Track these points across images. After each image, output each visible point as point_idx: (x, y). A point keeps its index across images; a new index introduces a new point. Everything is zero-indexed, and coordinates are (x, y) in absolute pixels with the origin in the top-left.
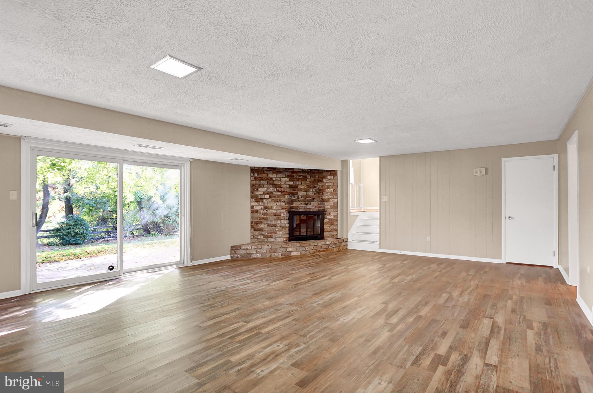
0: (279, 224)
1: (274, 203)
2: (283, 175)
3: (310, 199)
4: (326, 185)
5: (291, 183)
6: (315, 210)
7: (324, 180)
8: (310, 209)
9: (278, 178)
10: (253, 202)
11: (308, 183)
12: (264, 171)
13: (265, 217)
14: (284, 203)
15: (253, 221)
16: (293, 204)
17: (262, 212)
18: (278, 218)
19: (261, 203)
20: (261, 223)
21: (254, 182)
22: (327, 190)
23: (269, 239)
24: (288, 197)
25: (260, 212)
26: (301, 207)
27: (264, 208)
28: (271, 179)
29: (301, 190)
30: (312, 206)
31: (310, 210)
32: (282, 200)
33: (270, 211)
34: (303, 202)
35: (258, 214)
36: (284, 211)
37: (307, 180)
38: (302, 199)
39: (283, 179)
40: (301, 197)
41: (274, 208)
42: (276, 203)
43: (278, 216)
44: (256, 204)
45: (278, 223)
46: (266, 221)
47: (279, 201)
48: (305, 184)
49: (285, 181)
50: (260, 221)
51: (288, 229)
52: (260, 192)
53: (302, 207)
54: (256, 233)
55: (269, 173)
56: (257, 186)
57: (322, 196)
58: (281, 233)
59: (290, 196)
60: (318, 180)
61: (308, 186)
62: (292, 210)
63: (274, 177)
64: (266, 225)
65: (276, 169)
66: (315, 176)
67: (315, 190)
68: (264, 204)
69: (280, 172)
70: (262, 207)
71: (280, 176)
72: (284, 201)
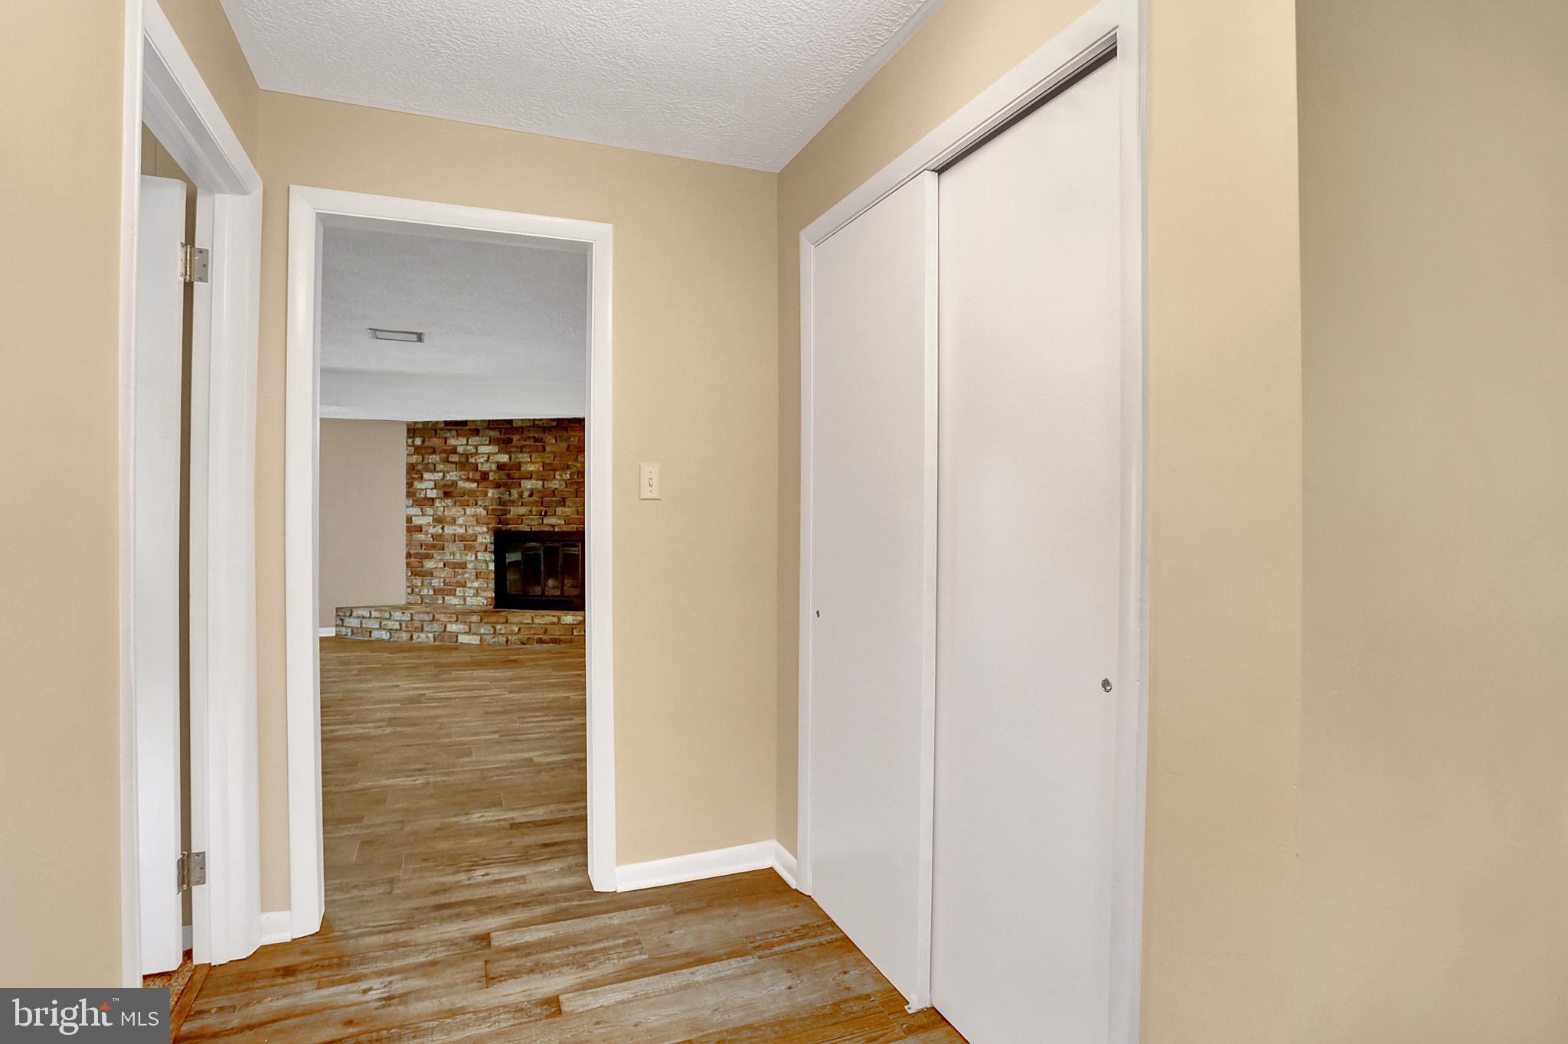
0: (471, 562)
1: (459, 509)
2: (484, 438)
3: (553, 499)
5: (504, 458)
6: (566, 528)
8: (553, 526)
9: (469, 448)
10: (409, 507)
11: (549, 458)
12: (438, 431)
13: (438, 544)
14: (484, 509)
15: (412, 552)
16: (505, 512)
17: (430, 531)
18: (468, 548)
19: (429, 511)
20: (430, 557)
21: (414, 459)
23: (446, 598)
24: (493, 494)
25: (427, 531)
26: (528, 522)
27: (436, 523)
28: (454, 451)
29: (530, 476)
30: (560, 519)
31: (552, 529)
32: (479, 503)
33: (449, 530)
34: (534, 509)
35: (421, 537)
36: (485, 529)
37: (544, 450)
38: (534, 498)
39: (482, 449)
40: (528, 493)
41: (460, 521)
42: (464, 509)
43: (467, 542)
44: (417, 511)
45: (469, 559)
46: (439, 554)
47: (470, 504)
48: (540, 460)
49: (489, 455)
50: (426, 553)
51: (492, 575)
52: (427, 482)
53: (533, 519)
54: (418, 581)
55: (448, 435)
56: (420, 467)
58: (476, 584)
59: (499, 493)
60: (577, 448)
61: (548, 464)
62: (504, 528)
63: (462, 445)
64: (441, 565)
65: (467, 426)
66: (569, 438)
67: (568, 476)
68: (435, 511)
69: (476, 432)
70: (431, 518)
71: (475, 441)
72: (484, 505)
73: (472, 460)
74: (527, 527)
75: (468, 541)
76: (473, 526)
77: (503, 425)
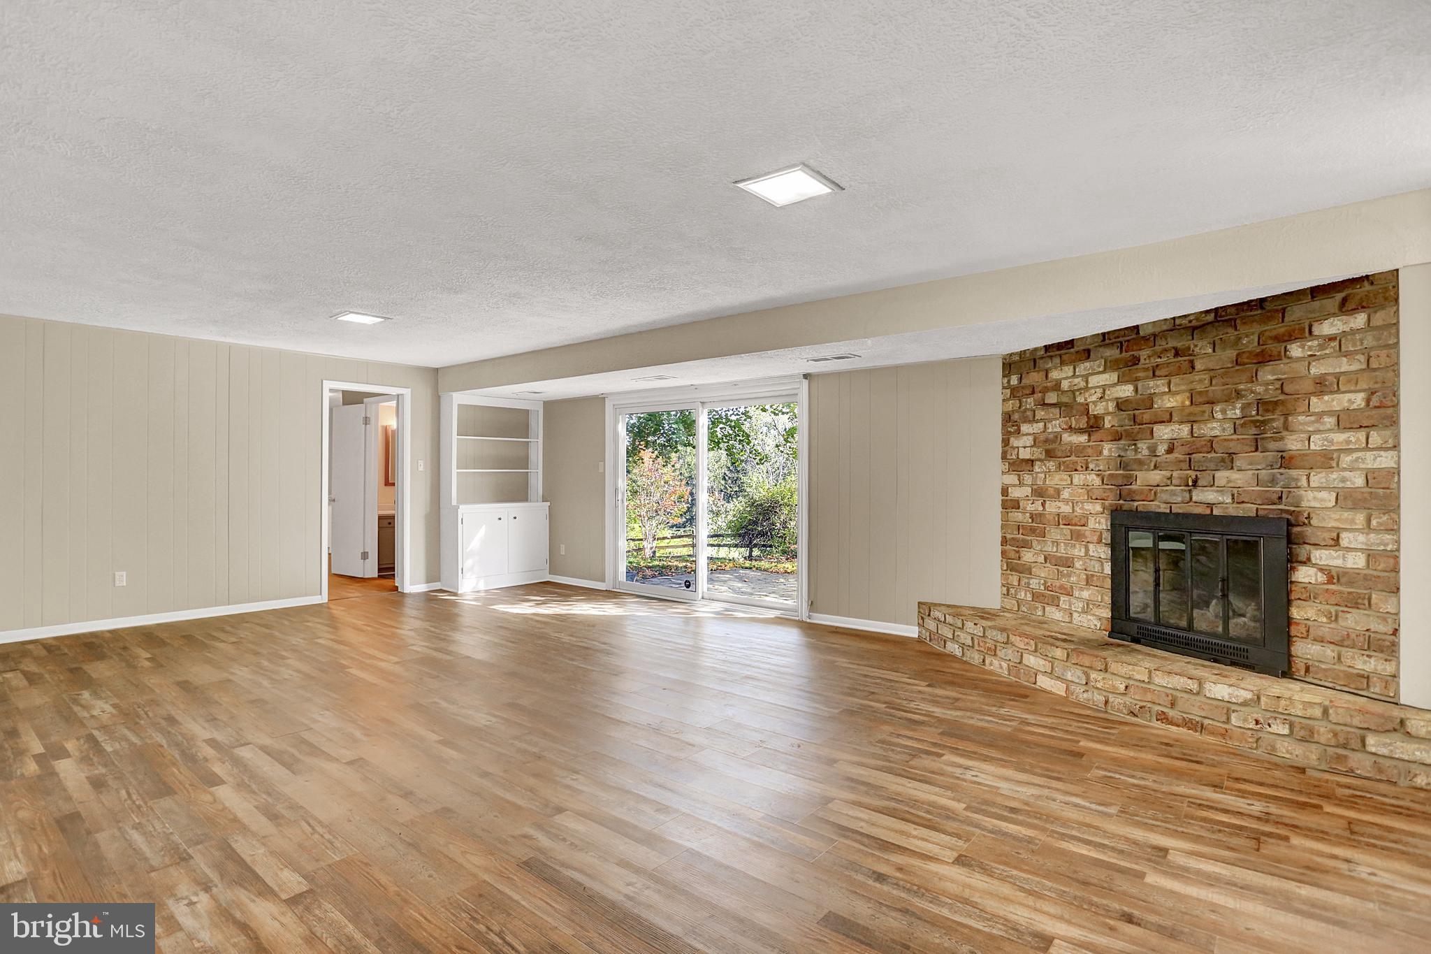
0: (1080, 558)
1: (1065, 476)
2: (1098, 363)
3: (1209, 456)
4: (1313, 371)
5: (1126, 391)
6: (1233, 511)
7: (1296, 350)
8: (1210, 506)
9: (1076, 381)
10: (1005, 473)
11: (1201, 381)
12: (1038, 361)
14: (1098, 475)
15: (1009, 536)
16: (1130, 480)
17: (1028, 509)
18: (1077, 537)
19: (1028, 479)
20: (1026, 545)
22: (1314, 400)
23: (1048, 609)
24: (1110, 450)
25: (1025, 508)
26: (1165, 497)
27: (1035, 496)
28: (1057, 387)
29: (1168, 417)
30: (1222, 492)
31: (1208, 512)
32: (1091, 466)
33: (1052, 507)
34: (1175, 474)
35: (1018, 515)
36: (1098, 508)
37: (1193, 368)
38: (1177, 455)
39: (1095, 381)
40: (1166, 447)
41: (1066, 494)
42: (1071, 476)
43: (1073, 524)
44: (1012, 479)
45: (1077, 553)
46: (1039, 542)
47: (1079, 468)
48: (1183, 387)
49: (1104, 388)
50: (1024, 539)
51: (1108, 583)
52: (1025, 438)
53: (1173, 493)
54: (1014, 579)
55: (1050, 365)
56: (1017, 416)
57: (1282, 439)
59: (1119, 448)
60: (1257, 355)
61: (1200, 393)
62: (1127, 505)
63: (1067, 378)
64: (1041, 559)
65: (1073, 347)
66: (1239, 339)
67: (1238, 412)
68: (1035, 479)
69: (1087, 354)
70: (1030, 489)
71: (1085, 369)
72: (1097, 469)
73: (1080, 399)
74: (1163, 506)
75: (1076, 525)
76: (1082, 503)
77: (1125, 336)
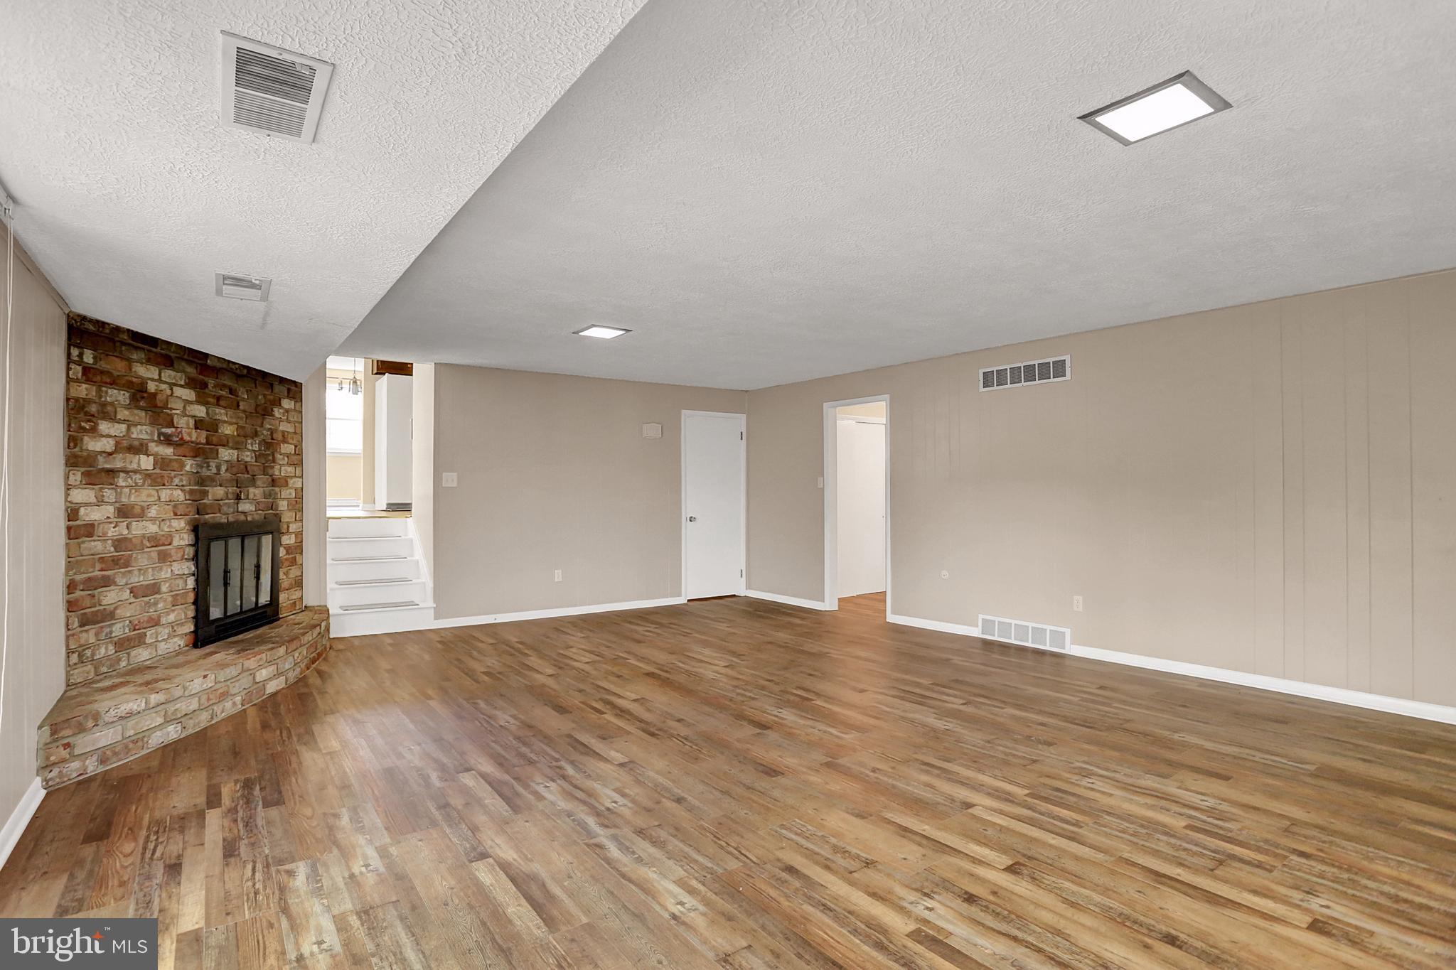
0: (165, 580)
2: (179, 375)
3: (246, 476)
4: (281, 428)
5: (200, 411)
6: (256, 516)
7: (276, 413)
8: (246, 514)
9: (163, 386)
10: (74, 488)
11: (242, 419)
12: (117, 345)
13: (123, 550)
14: (182, 491)
15: (77, 578)
16: (205, 494)
17: (110, 534)
18: (164, 558)
19: (109, 494)
20: (107, 582)
21: (81, 390)
22: (281, 445)
23: (133, 653)
24: (191, 465)
25: (105, 534)
26: (224, 509)
27: (119, 517)
28: (143, 386)
29: (225, 442)
30: (251, 504)
31: (245, 519)
32: (176, 481)
33: (140, 528)
34: (230, 490)
35: (96, 545)
36: (182, 524)
37: (238, 406)
38: (229, 475)
39: (179, 391)
40: (225, 467)
41: (153, 512)
42: (157, 491)
43: (162, 547)
44: (86, 495)
45: (163, 576)
46: (124, 574)
47: (166, 483)
48: (234, 420)
49: (185, 403)
50: (103, 577)
51: (192, 597)
52: (104, 440)
53: (228, 506)
54: (89, 636)
55: (134, 356)
56: (93, 409)
57: (273, 468)
58: (172, 617)
59: (198, 465)
60: (264, 409)
61: (242, 427)
63: (153, 380)
64: (128, 594)
67: (257, 445)
68: (119, 495)
69: (170, 362)
70: (111, 509)
71: (169, 376)
72: (181, 484)
74: (223, 517)
75: (164, 545)
76: (170, 520)
77: (199, 358)
